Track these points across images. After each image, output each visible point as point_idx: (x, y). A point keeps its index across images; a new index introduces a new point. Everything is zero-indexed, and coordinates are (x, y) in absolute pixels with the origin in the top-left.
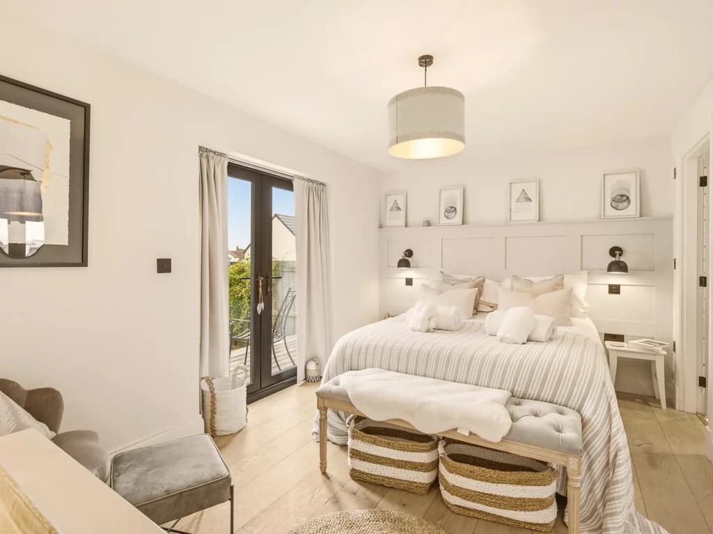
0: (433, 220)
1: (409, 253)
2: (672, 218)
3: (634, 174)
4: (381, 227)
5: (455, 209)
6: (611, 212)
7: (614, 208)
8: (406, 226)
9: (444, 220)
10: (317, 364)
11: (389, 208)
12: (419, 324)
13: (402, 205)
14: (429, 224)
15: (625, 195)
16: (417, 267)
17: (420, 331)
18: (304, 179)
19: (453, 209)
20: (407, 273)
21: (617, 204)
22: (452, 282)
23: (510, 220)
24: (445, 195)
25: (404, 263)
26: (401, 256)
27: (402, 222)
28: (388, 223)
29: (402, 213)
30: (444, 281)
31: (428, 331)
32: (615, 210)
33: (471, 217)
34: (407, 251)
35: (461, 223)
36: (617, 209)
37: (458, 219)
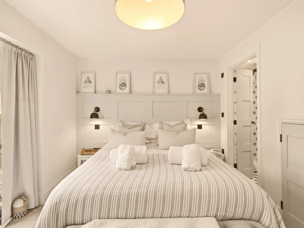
0: (112, 90)
1: (97, 109)
2: (220, 95)
3: (206, 75)
4: (78, 92)
5: (126, 84)
6: (198, 91)
7: (199, 89)
8: (95, 93)
9: (119, 90)
10: (25, 201)
11: (84, 81)
12: (126, 164)
13: (92, 80)
14: (110, 92)
15: (203, 84)
16: (103, 118)
17: (126, 170)
18: (12, 45)
19: (124, 85)
20: (96, 122)
21: (200, 87)
22: (129, 127)
23: (155, 93)
24: (119, 76)
25: (95, 116)
26: (92, 111)
27: (92, 90)
28: (83, 90)
29: (92, 85)
30: (123, 126)
31: (132, 168)
32: (199, 90)
33: (134, 89)
34: (96, 108)
35: (129, 93)
36: (200, 90)
37: (127, 90)
